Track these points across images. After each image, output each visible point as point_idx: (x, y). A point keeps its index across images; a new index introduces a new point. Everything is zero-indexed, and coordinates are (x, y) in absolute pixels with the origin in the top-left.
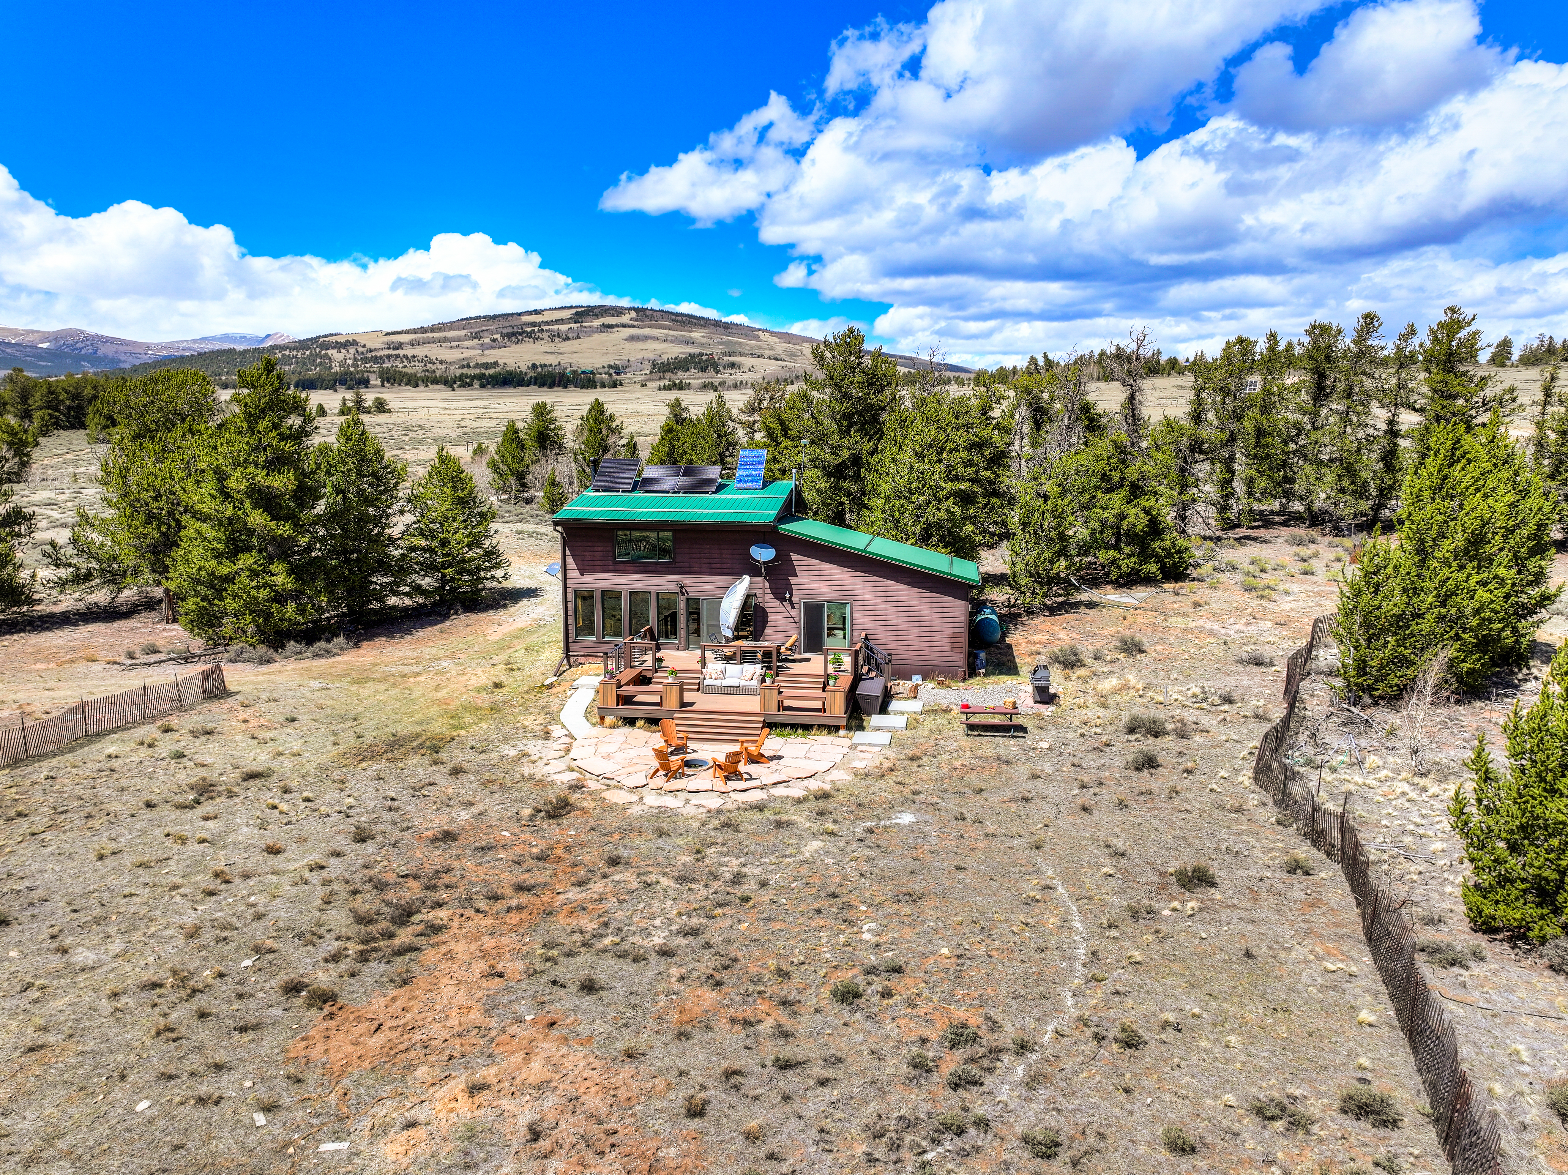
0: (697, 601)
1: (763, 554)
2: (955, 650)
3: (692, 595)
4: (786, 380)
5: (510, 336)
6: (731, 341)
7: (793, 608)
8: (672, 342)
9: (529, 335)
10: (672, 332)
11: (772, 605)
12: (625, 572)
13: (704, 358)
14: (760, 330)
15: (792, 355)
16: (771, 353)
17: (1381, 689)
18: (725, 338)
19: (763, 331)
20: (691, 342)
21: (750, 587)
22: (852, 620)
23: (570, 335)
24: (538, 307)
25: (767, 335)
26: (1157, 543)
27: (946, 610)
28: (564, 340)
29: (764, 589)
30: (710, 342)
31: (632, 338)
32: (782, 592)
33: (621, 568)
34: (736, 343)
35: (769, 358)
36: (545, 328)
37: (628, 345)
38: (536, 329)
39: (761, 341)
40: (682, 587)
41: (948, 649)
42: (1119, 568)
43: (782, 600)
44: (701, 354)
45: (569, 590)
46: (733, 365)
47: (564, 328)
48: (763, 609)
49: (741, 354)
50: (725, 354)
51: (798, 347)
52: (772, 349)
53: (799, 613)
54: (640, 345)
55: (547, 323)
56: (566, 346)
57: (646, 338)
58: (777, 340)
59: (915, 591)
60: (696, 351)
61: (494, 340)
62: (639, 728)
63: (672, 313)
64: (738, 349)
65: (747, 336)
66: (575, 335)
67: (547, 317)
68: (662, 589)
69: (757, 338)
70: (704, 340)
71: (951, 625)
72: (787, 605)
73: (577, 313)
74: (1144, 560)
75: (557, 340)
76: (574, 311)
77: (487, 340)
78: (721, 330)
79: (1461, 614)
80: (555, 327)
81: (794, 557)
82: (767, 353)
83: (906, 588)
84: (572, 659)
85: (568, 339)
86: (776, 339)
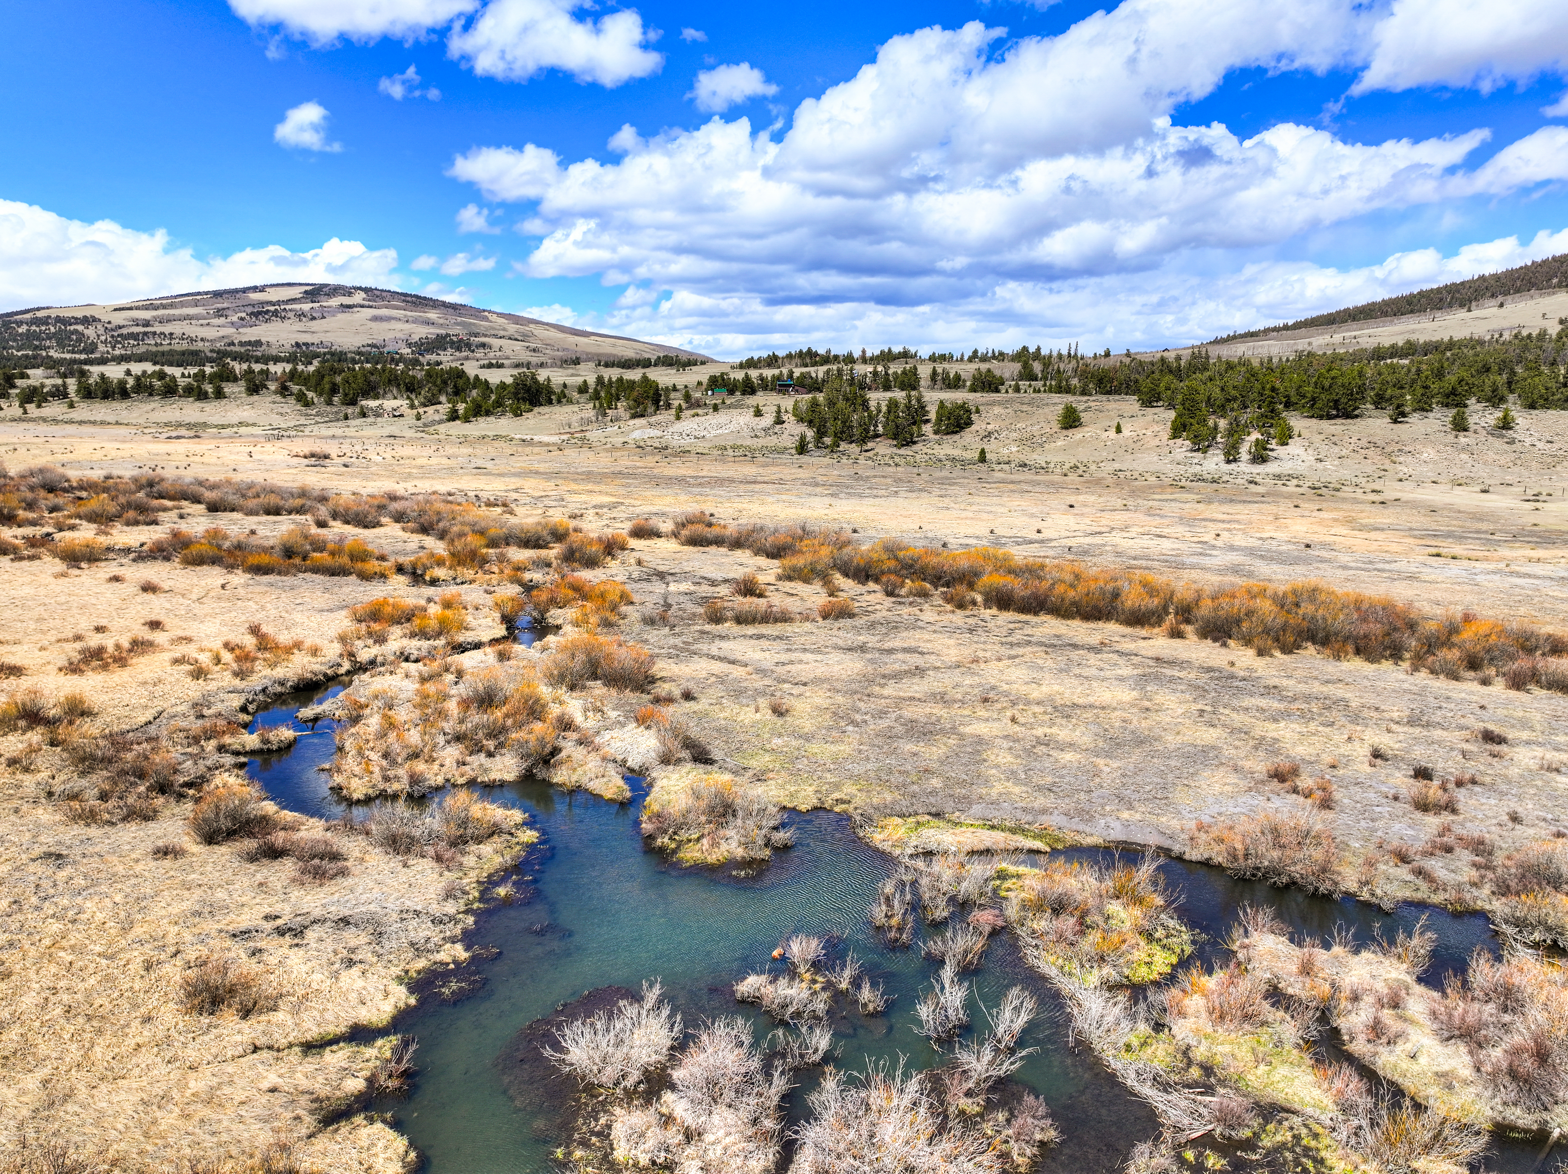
5: (256, 315)
6: (466, 322)
8: (414, 322)
9: (275, 313)
13: (454, 338)
14: (484, 310)
15: (526, 335)
16: (508, 334)
19: (487, 311)
20: (428, 323)
23: (315, 315)
25: (494, 316)
28: (313, 320)
30: (448, 322)
31: (375, 319)
34: (472, 323)
35: (509, 338)
36: (286, 307)
37: (374, 325)
38: (275, 308)
39: (492, 321)
44: (448, 335)
46: (483, 345)
47: (303, 307)
50: (469, 335)
51: (527, 328)
52: (504, 330)
54: (385, 325)
55: (282, 301)
56: (315, 325)
57: (389, 319)
58: (506, 321)
60: (443, 332)
61: (242, 319)
64: (481, 330)
65: (477, 317)
66: (320, 315)
67: (276, 294)
69: (488, 319)
70: (441, 321)
73: (306, 292)
75: (305, 319)
76: (303, 289)
77: (235, 319)
80: (294, 307)
85: (315, 319)
86: (504, 320)
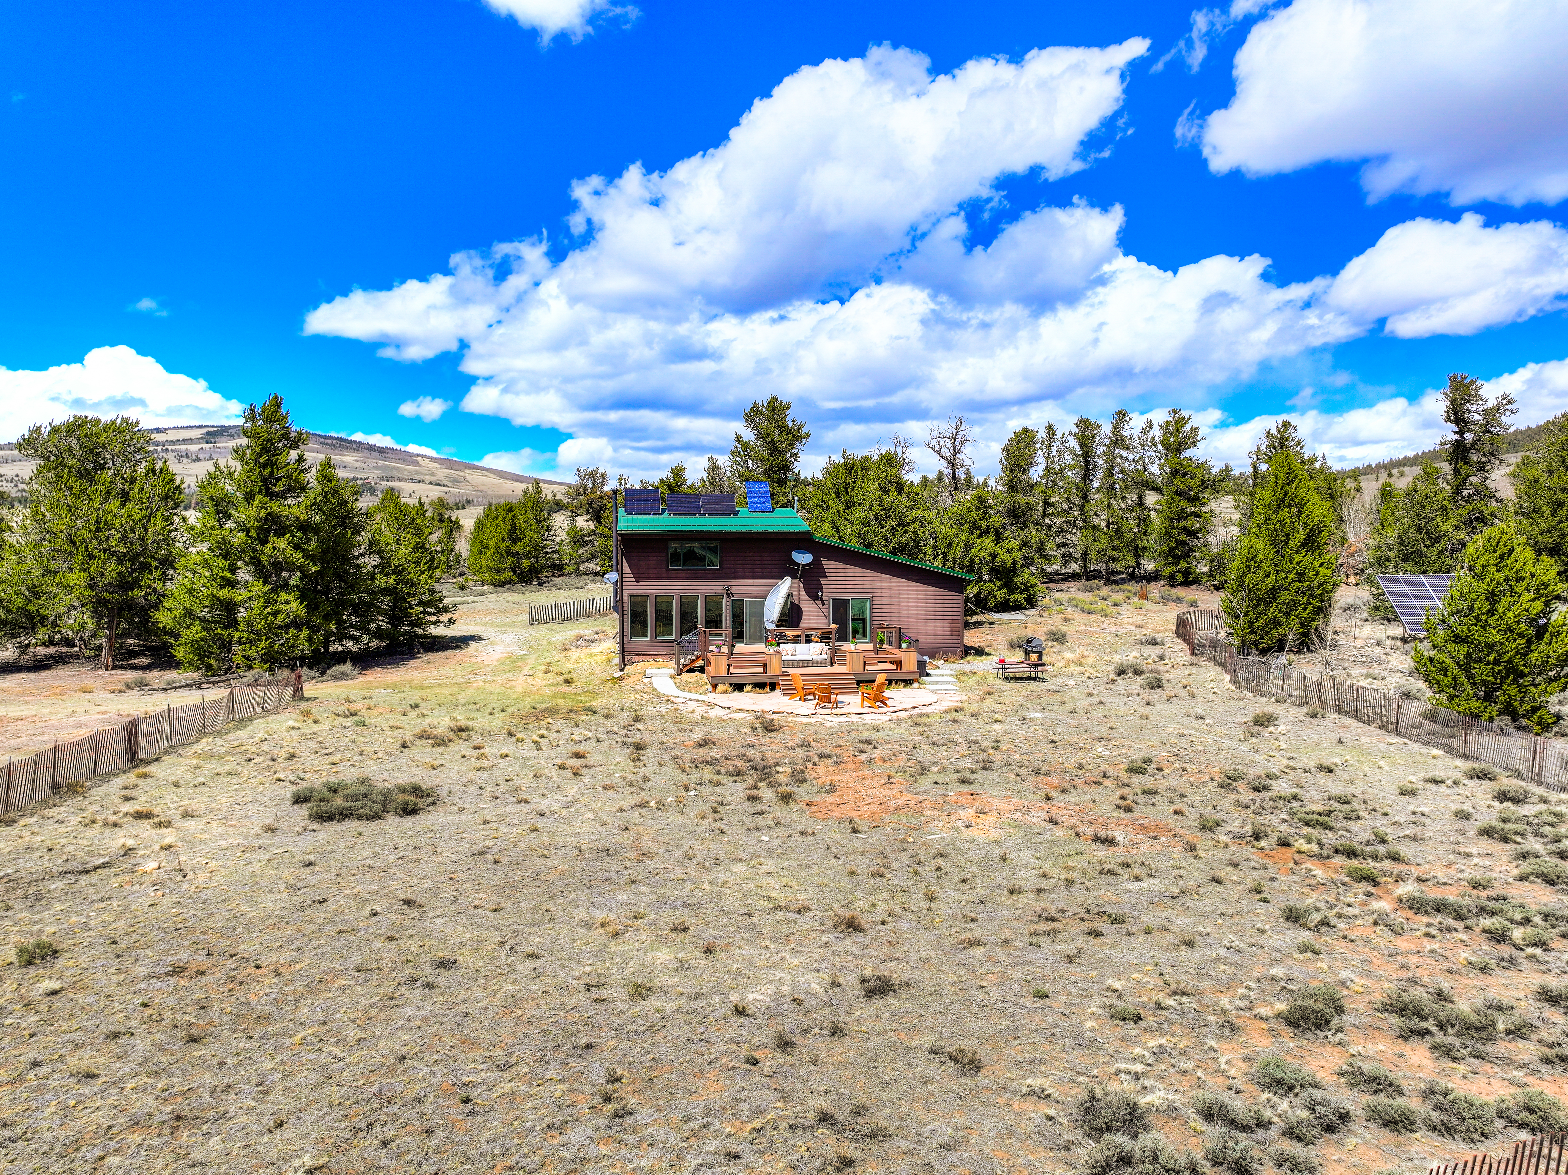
0: (741, 601)
1: (803, 558)
2: (954, 634)
3: (736, 597)
4: (457, 504)
6: (387, 466)
7: (823, 604)
11: (805, 603)
12: (677, 578)
13: (359, 482)
14: (418, 455)
15: (455, 481)
16: (432, 479)
17: (1265, 642)
18: (381, 463)
19: (423, 456)
21: (791, 588)
22: (872, 612)
23: (201, 456)
24: (161, 426)
25: (427, 461)
26: (1018, 579)
27: (946, 602)
28: (194, 461)
29: (799, 589)
30: (365, 466)
32: (814, 592)
33: (674, 575)
34: (394, 468)
35: (431, 483)
36: (170, 448)
38: (159, 448)
39: (420, 466)
40: (728, 590)
41: (949, 634)
42: (995, 597)
43: (814, 598)
44: (355, 479)
45: (625, 595)
47: (193, 448)
48: (798, 606)
49: (400, 479)
50: (382, 479)
51: (461, 474)
52: (433, 474)
53: (828, 609)
55: (173, 443)
58: (438, 466)
59: (922, 587)
62: (747, 692)
64: (396, 474)
65: (404, 461)
66: (207, 456)
67: (172, 436)
68: (711, 592)
69: (417, 463)
70: (358, 465)
71: (950, 614)
72: (819, 602)
73: (208, 433)
74: (1012, 591)
75: (185, 460)
76: (205, 430)
78: (376, 454)
79: (1311, 588)
80: (183, 447)
81: (824, 561)
82: (428, 478)
83: (914, 584)
84: (627, 658)
85: (198, 460)
86: (436, 465)
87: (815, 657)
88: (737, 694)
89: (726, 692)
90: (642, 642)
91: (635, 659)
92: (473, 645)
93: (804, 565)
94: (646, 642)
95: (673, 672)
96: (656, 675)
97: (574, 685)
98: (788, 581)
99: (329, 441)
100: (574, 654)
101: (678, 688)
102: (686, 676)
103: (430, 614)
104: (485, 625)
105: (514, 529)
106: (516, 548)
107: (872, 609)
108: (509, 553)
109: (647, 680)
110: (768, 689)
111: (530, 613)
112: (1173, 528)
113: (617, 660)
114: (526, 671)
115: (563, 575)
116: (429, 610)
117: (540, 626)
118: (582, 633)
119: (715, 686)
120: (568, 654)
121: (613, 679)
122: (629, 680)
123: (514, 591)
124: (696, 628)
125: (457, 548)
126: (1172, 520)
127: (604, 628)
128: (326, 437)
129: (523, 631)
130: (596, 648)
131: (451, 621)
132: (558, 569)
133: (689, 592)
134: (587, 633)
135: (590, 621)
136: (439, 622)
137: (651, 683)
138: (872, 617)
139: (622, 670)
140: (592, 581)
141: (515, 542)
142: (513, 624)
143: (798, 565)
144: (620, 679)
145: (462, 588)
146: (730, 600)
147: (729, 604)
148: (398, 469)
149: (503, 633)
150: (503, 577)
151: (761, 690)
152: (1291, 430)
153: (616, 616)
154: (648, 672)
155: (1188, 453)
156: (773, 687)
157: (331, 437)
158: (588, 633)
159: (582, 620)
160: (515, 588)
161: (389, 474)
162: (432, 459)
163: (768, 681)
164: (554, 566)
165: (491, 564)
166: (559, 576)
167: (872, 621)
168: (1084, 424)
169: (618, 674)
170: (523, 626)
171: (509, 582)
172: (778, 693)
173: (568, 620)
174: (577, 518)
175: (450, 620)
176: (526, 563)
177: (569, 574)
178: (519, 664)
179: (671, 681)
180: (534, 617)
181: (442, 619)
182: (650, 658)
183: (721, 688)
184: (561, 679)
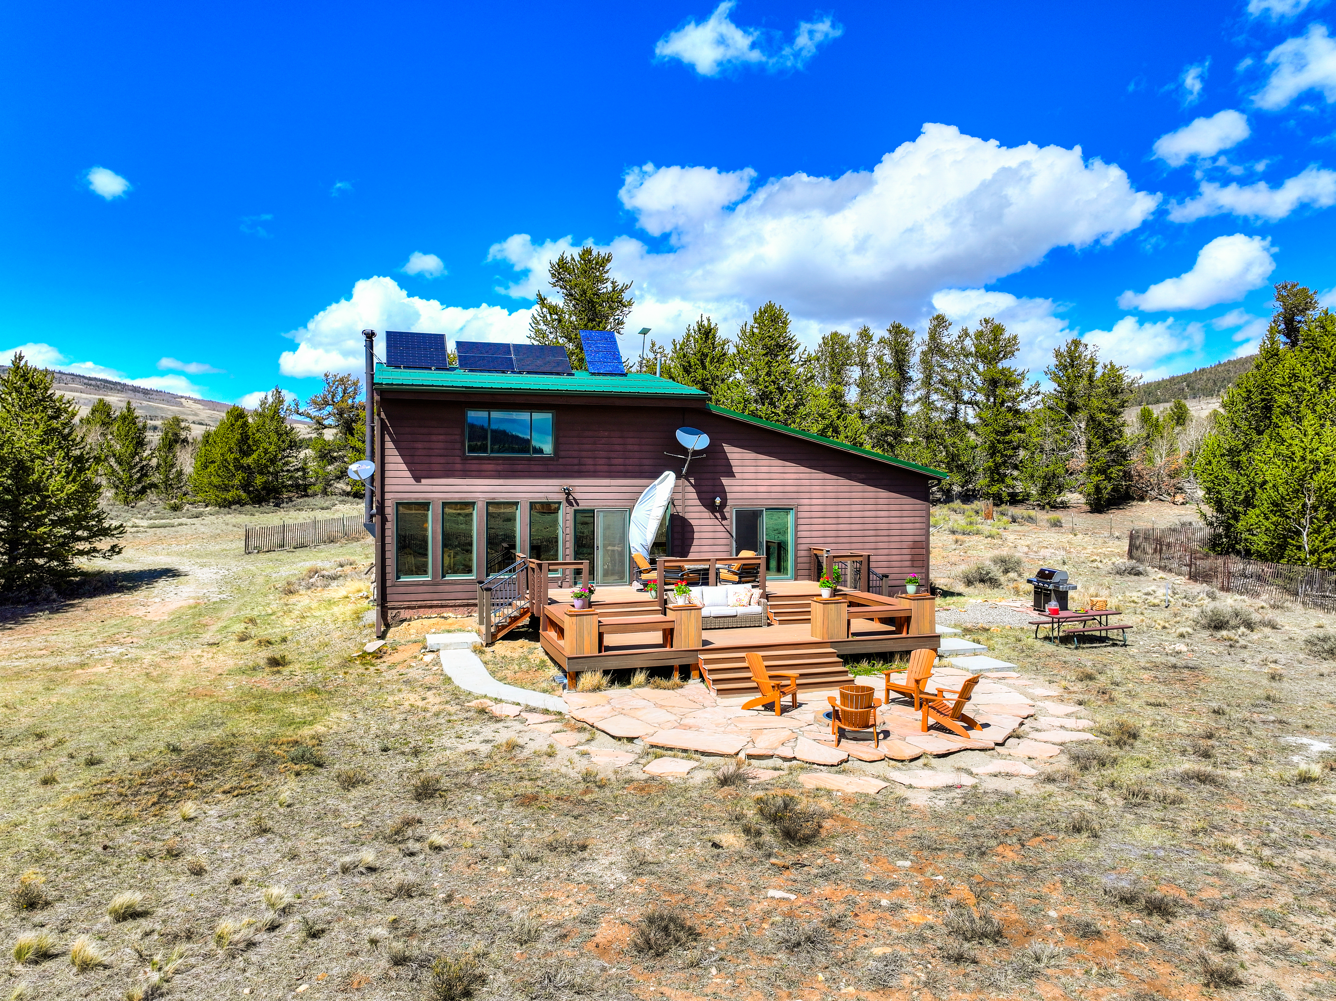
0: (590, 513)
1: (694, 441)
2: (916, 564)
3: (583, 505)
6: (151, 406)
7: (724, 518)
10: (84, 395)
11: (697, 515)
12: (480, 472)
14: (182, 397)
16: (196, 418)
18: (145, 403)
19: (186, 398)
21: (673, 491)
22: (796, 531)
25: (190, 402)
27: (905, 514)
29: (686, 492)
32: (711, 498)
33: (474, 467)
34: (157, 408)
35: (194, 423)
39: (184, 407)
40: (568, 494)
41: (908, 564)
43: (712, 508)
45: (388, 503)
48: (686, 522)
49: (163, 418)
52: (196, 415)
53: (731, 526)
58: (201, 407)
59: (871, 491)
62: (640, 686)
63: (83, 377)
65: (168, 402)
68: (540, 497)
69: (180, 404)
71: (911, 532)
72: (718, 515)
78: (141, 395)
81: (727, 448)
82: (191, 418)
84: (391, 614)
87: (741, 611)
88: (617, 692)
89: (597, 689)
90: (418, 584)
91: (404, 614)
92: (161, 583)
93: (695, 453)
94: (424, 584)
95: (476, 639)
96: (447, 646)
97: (286, 671)
98: (669, 479)
99: (93, 382)
100: (303, 600)
101: (493, 673)
102: (503, 648)
103: (80, 539)
104: (181, 554)
105: (244, 438)
106: (249, 461)
107: (797, 525)
108: (240, 467)
109: (429, 658)
110: (676, 678)
111: (247, 537)
112: (999, 442)
113: (372, 615)
114: (208, 637)
115: (307, 496)
116: (79, 533)
117: (261, 556)
118: (319, 564)
119: (575, 676)
120: (293, 599)
121: (364, 655)
122: (396, 657)
123: (240, 512)
124: (512, 559)
125: (178, 463)
126: (997, 433)
127: (352, 558)
128: (90, 379)
129: (233, 563)
130: (336, 591)
131: (115, 550)
132: (303, 490)
133: (501, 497)
134: (327, 565)
135: (333, 549)
136: (95, 550)
137: (437, 663)
138: (797, 538)
139: (382, 636)
140: (341, 502)
141: (246, 453)
142: (223, 554)
143: (684, 450)
144: (378, 654)
145: (175, 508)
146: (571, 510)
147: (570, 517)
148: (161, 409)
149: (203, 566)
150: (229, 496)
151: (664, 682)
152: (1081, 348)
153: (370, 540)
154: (432, 640)
155: (1004, 364)
156: (686, 672)
157: (95, 379)
158: (329, 567)
159: (322, 546)
160: (244, 509)
161: (153, 414)
162: (196, 401)
163: (676, 663)
164: (297, 486)
165: (216, 480)
166: (303, 496)
167: (797, 544)
168: (897, 330)
169: (373, 646)
170: (235, 556)
171: (239, 502)
172: (694, 684)
173: (303, 546)
174: (325, 431)
175: (113, 548)
176: (259, 480)
177: (315, 495)
178: (204, 620)
179: (475, 659)
180: (252, 543)
181: (98, 545)
182: (433, 613)
183: (587, 679)
184: (264, 654)
